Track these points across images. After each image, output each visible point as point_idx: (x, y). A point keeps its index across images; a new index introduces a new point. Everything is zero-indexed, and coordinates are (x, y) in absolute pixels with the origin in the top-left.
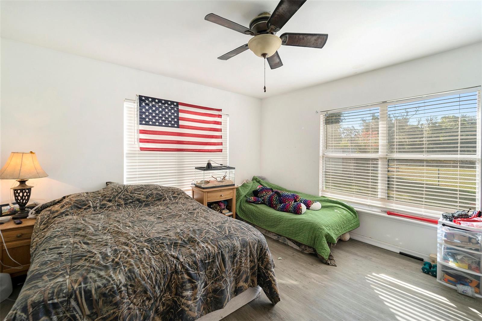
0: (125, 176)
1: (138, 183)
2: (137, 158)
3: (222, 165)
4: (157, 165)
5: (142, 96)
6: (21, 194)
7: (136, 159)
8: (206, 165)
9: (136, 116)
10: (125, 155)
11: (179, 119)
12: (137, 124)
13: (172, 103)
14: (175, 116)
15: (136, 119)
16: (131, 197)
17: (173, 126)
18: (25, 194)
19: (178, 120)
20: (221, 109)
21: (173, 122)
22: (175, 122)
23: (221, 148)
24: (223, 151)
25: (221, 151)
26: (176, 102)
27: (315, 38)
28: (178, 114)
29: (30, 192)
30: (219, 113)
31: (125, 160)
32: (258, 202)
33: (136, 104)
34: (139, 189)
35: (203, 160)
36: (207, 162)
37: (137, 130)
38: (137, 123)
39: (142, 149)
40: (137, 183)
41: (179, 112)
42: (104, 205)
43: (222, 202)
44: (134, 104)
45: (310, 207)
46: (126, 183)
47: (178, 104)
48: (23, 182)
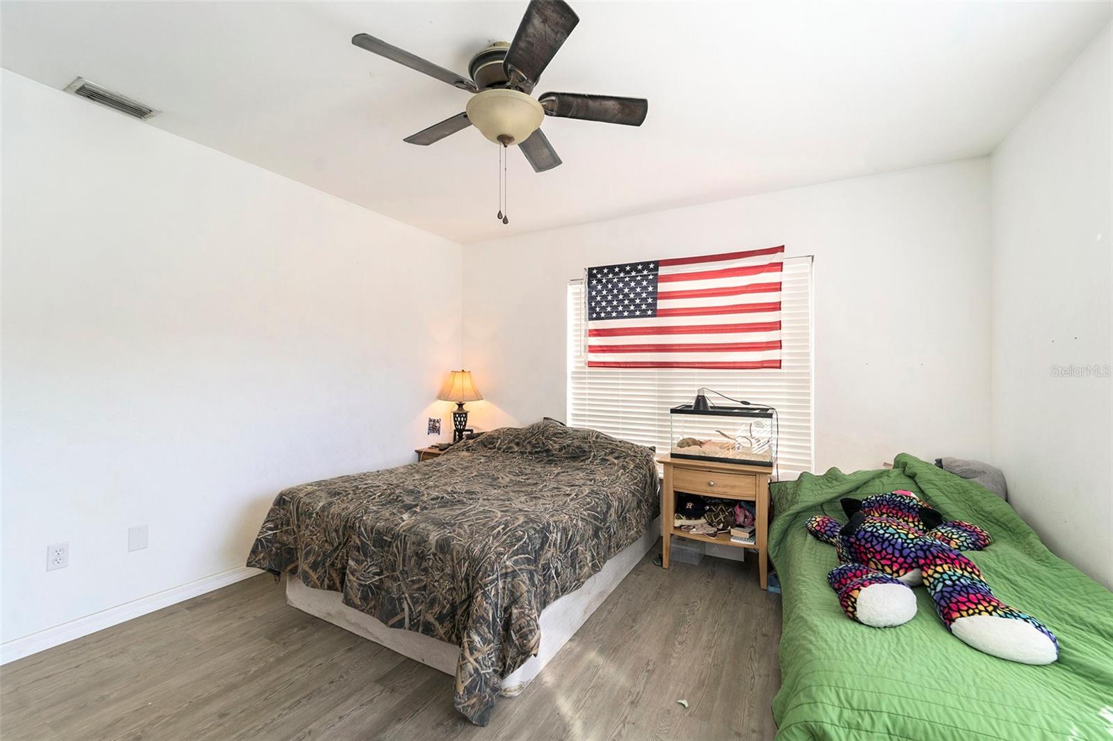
0: (570, 410)
1: (589, 426)
2: (587, 381)
3: (749, 404)
4: (623, 395)
5: (593, 269)
6: (459, 419)
7: (585, 383)
8: (694, 401)
9: (583, 306)
10: (569, 375)
11: (656, 296)
12: (586, 320)
13: (646, 265)
14: (649, 293)
15: (583, 312)
16: (543, 444)
17: (644, 315)
18: (462, 419)
19: (655, 299)
20: (781, 245)
21: (644, 307)
22: (648, 305)
23: (778, 358)
24: (782, 364)
25: (777, 364)
26: (653, 262)
27: (537, 21)
28: (656, 287)
29: (466, 417)
30: (771, 259)
31: (570, 384)
32: (829, 537)
33: (583, 285)
34: (560, 434)
35: (686, 388)
36: (696, 395)
37: (585, 331)
38: (585, 318)
39: (592, 364)
40: (585, 426)
41: (657, 282)
42: (511, 448)
43: (742, 504)
44: (580, 286)
45: (954, 621)
46: (570, 423)
47: (658, 264)
48: (460, 405)
